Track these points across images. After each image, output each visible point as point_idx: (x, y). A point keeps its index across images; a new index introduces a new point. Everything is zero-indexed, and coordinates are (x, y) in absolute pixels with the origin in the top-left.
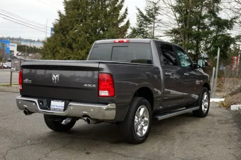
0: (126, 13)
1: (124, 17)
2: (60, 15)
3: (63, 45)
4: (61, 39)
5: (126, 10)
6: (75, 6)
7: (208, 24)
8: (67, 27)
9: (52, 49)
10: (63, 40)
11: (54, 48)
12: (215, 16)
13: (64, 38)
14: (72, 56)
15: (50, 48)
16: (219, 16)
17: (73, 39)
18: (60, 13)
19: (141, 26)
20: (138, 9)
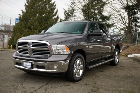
0: (57, 12)
1: (56, 13)
2: (23, 12)
3: (26, 27)
4: (25, 24)
5: (57, 10)
6: (31, 7)
7: (99, 18)
8: (27, 18)
9: (19, 30)
10: (26, 25)
11: (20, 29)
12: (101, 14)
13: (26, 24)
14: (31, 33)
15: (18, 29)
16: (103, 14)
17: (31, 24)
18: (22, 11)
19: (66, 18)
20: (65, 10)
